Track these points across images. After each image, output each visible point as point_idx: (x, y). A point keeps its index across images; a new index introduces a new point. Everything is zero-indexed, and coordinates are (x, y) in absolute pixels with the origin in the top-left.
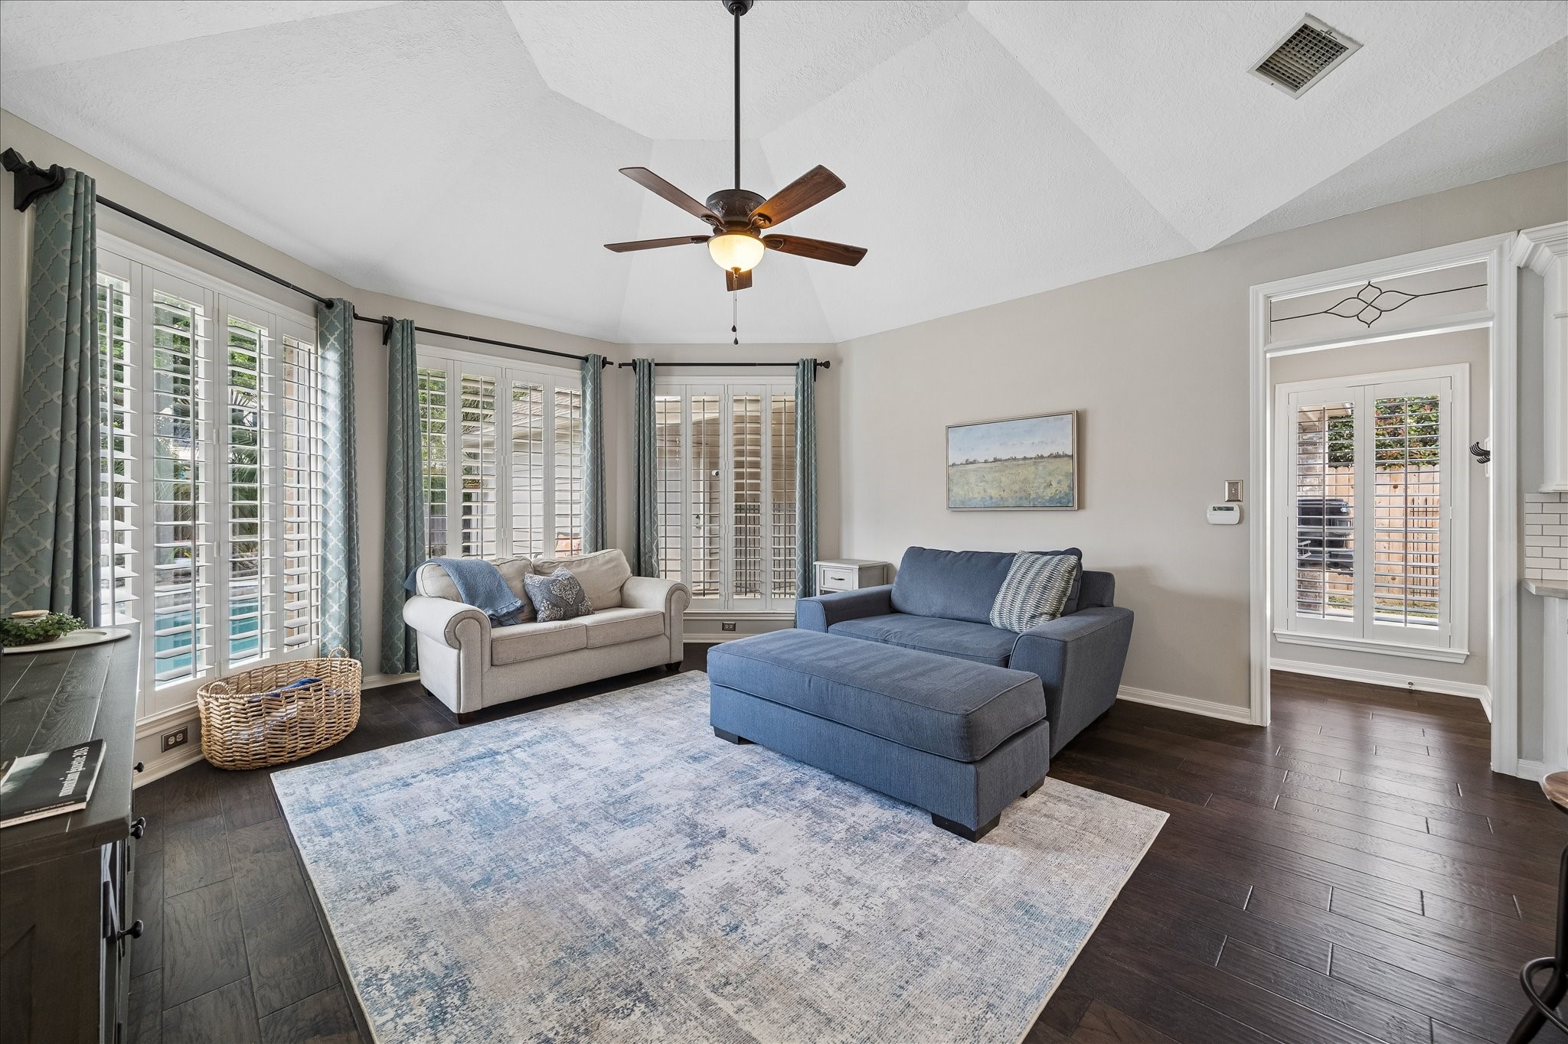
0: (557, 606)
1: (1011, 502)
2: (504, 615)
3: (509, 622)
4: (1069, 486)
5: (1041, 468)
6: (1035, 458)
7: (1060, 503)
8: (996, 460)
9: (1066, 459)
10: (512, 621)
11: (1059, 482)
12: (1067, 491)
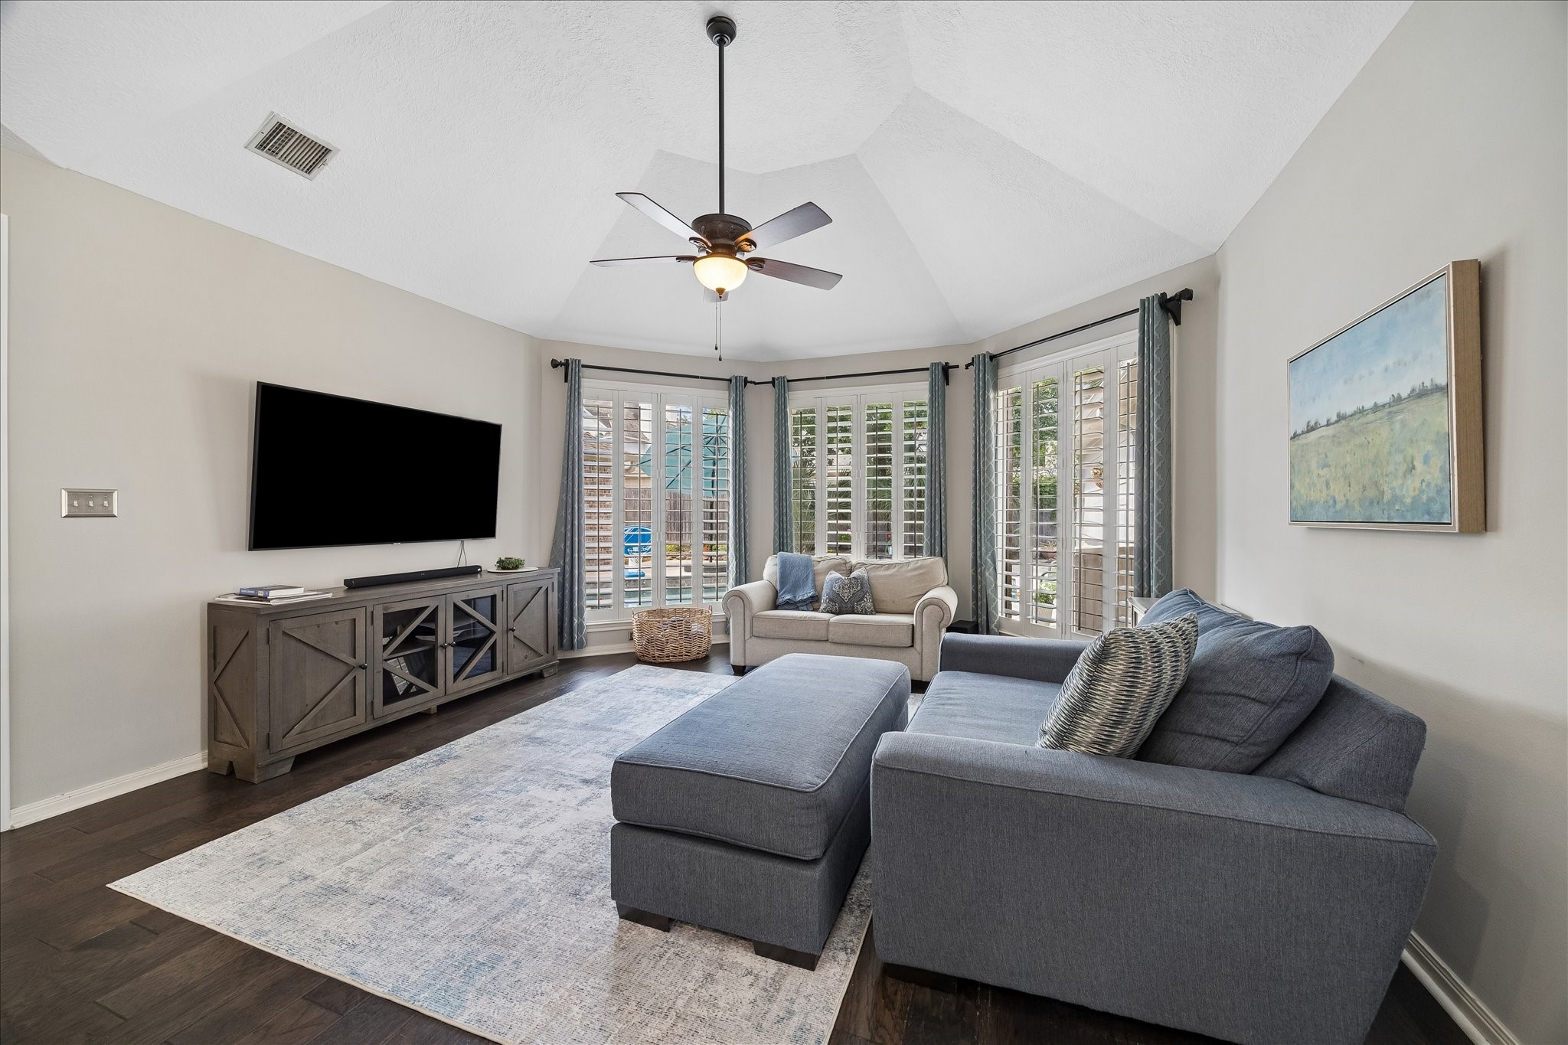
0: (833, 601)
1: (1357, 513)
2: (799, 602)
3: (802, 608)
4: (1442, 469)
5: (1397, 426)
6: (1389, 405)
7: (1429, 513)
8: (1341, 418)
9: (1437, 396)
10: (805, 608)
11: (1426, 460)
12: (1440, 482)
